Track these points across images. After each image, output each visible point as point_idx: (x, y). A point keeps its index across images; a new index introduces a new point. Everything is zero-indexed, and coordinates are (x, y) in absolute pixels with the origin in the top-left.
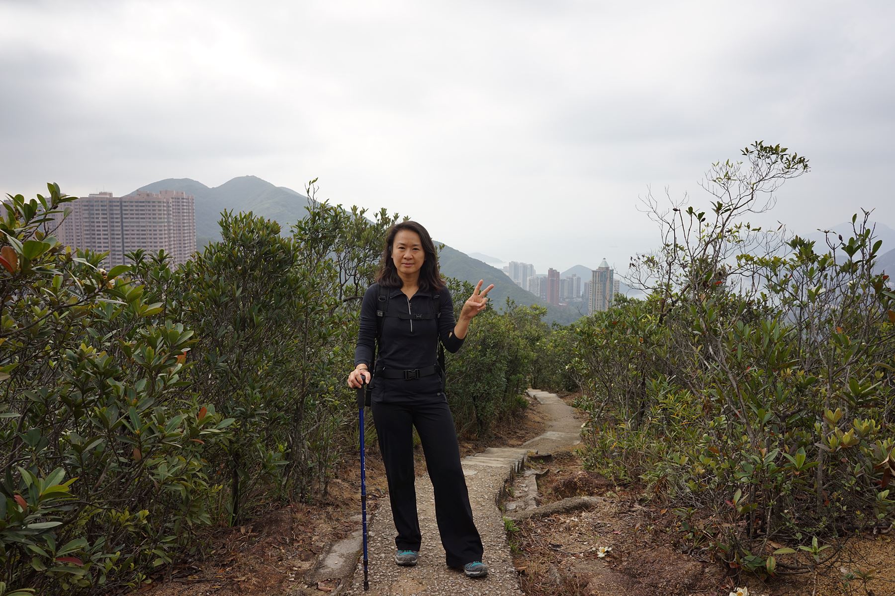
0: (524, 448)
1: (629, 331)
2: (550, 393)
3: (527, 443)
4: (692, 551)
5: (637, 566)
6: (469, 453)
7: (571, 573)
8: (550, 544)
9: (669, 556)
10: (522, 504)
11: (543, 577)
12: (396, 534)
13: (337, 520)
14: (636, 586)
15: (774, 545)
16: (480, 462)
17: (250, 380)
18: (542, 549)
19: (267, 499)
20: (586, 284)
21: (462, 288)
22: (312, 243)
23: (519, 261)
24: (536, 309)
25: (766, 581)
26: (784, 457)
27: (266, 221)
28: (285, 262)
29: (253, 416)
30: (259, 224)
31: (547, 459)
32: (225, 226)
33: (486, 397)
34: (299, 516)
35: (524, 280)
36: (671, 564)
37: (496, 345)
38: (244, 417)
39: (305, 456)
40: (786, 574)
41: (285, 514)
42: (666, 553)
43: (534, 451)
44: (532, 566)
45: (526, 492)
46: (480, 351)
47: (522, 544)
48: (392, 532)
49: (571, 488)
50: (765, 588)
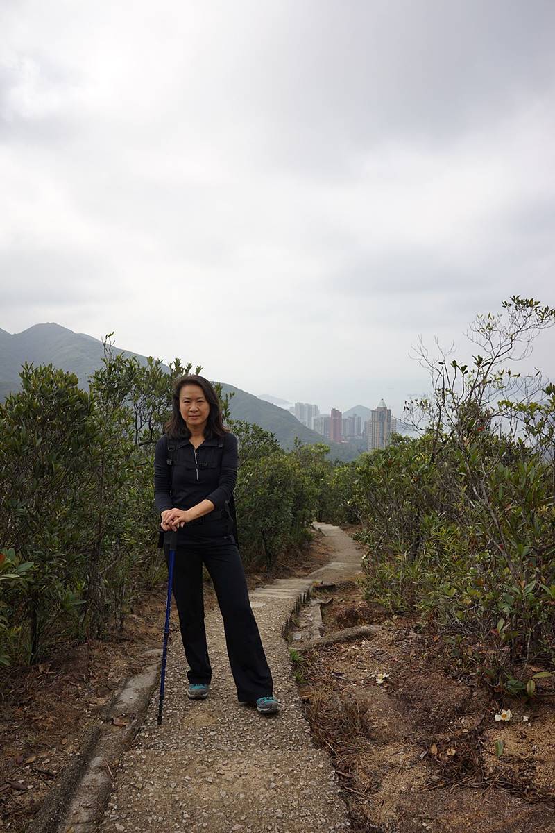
0: (309, 579)
1: (404, 470)
2: (334, 526)
3: (312, 573)
4: (461, 676)
5: (411, 692)
6: (258, 585)
7: (352, 700)
8: (333, 672)
9: (441, 682)
10: (307, 634)
11: (326, 704)
12: (188, 668)
13: (133, 655)
14: (411, 711)
15: (534, 669)
16: (269, 594)
17: (48, 523)
18: (325, 678)
19: (64, 636)
20: (366, 423)
21: (251, 431)
22: (108, 392)
23: (304, 403)
24: (320, 447)
25: (527, 703)
26: (541, 588)
27: (65, 373)
28: (83, 411)
29: (51, 559)
30: (58, 377)
31: (332, 588)
32: (26, 378)
33: (275, 531)
34: (95, 652)
35: (310, 420)
36: (443, 690)
37: (283, 482)
38: (43, 560)
39: (102, 594)
40: (545, 696)
41: (82, 651)
42: (438, 678)
43: (319, 581)
44: (315, 695)
45: (311, 621)
46: (268, 489)
47: (307, 673)
48: (185, 666)
49: (352, 618)
50: (526, 709)
